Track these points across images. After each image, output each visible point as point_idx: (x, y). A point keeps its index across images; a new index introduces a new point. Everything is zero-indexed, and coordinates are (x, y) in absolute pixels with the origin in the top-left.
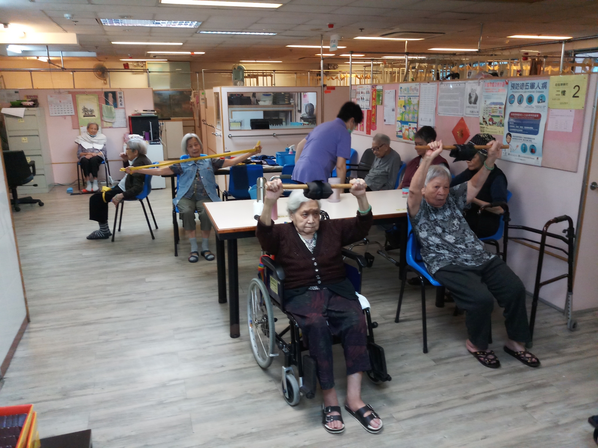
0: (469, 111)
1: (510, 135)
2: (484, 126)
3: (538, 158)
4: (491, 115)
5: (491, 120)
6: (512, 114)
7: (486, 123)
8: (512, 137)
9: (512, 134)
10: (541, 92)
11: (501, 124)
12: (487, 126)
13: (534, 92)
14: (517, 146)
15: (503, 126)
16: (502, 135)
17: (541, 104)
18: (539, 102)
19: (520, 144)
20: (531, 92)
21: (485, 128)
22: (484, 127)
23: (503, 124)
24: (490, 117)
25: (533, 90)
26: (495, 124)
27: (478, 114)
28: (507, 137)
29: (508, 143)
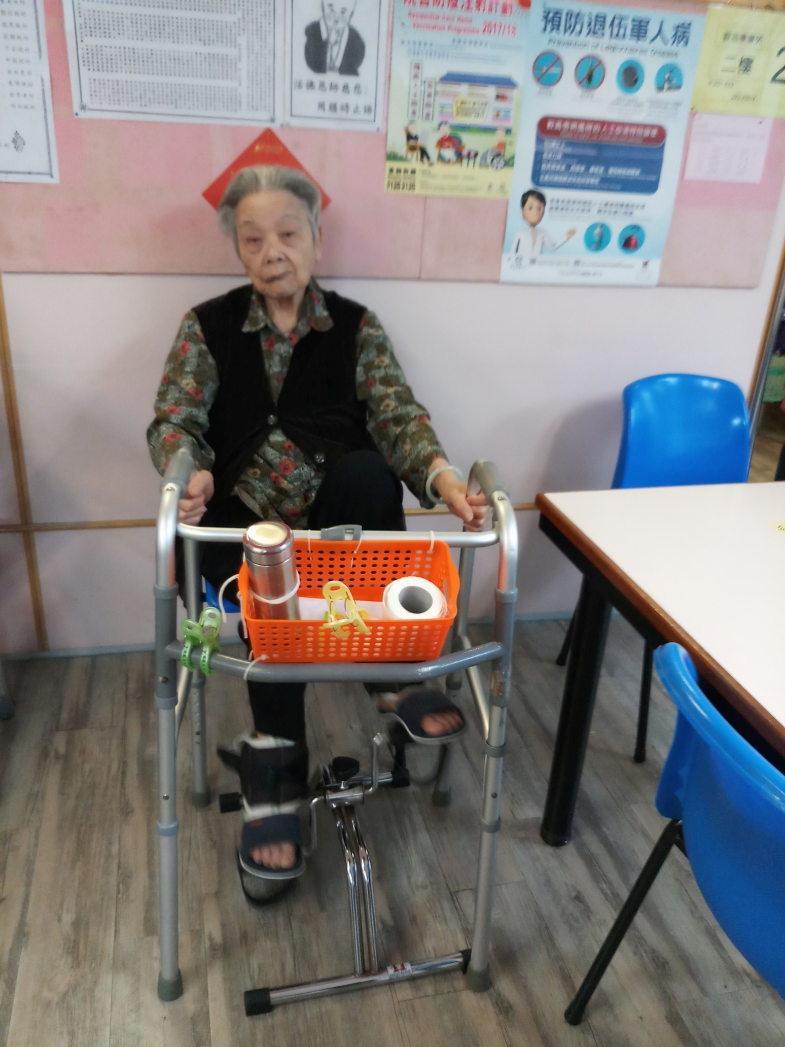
0: (316, 106)
1: (541, 198)
4: (451, 126)
5: (451, 141)
6: (550, 125)
7: (424, 153)
8: (548, 205)
10: (669, 54)
11: (501, 158)
12: (425, 166)
13: (643, 51)
14: (572, 233)
15: (509, 163)
16: (501, 196)
17: (668, 96)
18: (660, 88)
19: (582, 228)
20: (632, 50)
21: (417, 172)
22: (413, 172)
23: (512, 157)
24: (446, 131)
25: (644, 44)
26: (469, 157)
27: (371, 117)
28: (527, 205)
29: (533, 225)
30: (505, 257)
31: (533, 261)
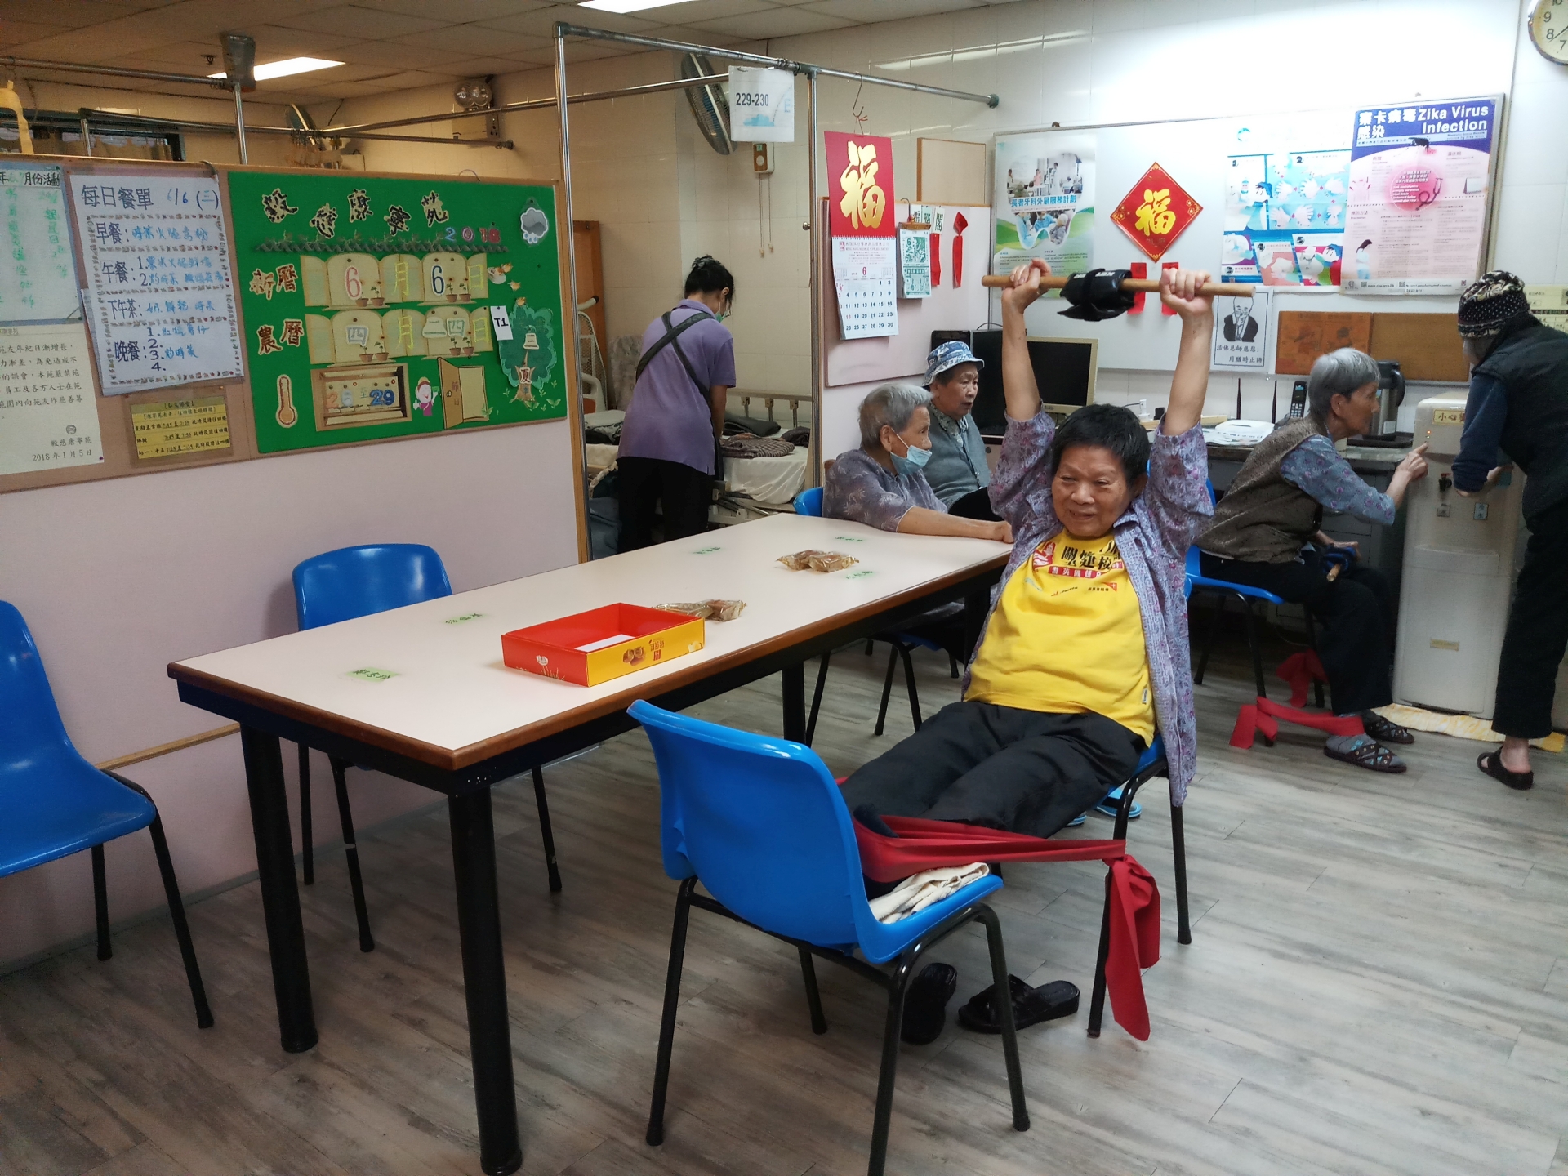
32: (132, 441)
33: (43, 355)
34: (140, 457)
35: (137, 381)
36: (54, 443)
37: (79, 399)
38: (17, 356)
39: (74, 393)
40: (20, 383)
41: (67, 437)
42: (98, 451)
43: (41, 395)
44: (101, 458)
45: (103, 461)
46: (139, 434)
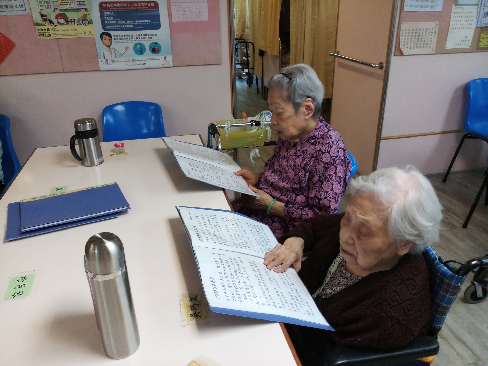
1: (110, 35)
2: (48, 26)
3: (165, 58)
4: (60, 10)
5: (61, 16)
6: (104, 5)
7: (51, 22)
8: (113, 38)
9: (112, 33)
11: (86, 21)
12: (53, 27)
14: (127, 48)
15: (90, 22)
16: (91, 36)
19: (131, 45)
21: (50, 29)
22: (48, 30)
23: (91, 20)
24: (58, 12)
26: (72, 22)
27: (24, 9)
28: (104, 39)
29: (108, 46)
30: (100, 61)
31: (113, 61)
32: (479, 42)
33: (466, 15)
34: (479, 47)
35: (486, 24)
36: (461, 41)
37: (471, 28)
38: (460, 15)
39: (470, 26)
40: (459, 23)
41: (464, 39)
42: (470, 43)
43: (462, 27)
44: (470, 46)
45: (470, 47)
46: (481, 40)
